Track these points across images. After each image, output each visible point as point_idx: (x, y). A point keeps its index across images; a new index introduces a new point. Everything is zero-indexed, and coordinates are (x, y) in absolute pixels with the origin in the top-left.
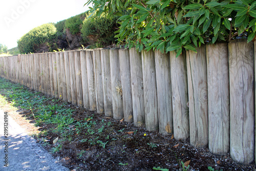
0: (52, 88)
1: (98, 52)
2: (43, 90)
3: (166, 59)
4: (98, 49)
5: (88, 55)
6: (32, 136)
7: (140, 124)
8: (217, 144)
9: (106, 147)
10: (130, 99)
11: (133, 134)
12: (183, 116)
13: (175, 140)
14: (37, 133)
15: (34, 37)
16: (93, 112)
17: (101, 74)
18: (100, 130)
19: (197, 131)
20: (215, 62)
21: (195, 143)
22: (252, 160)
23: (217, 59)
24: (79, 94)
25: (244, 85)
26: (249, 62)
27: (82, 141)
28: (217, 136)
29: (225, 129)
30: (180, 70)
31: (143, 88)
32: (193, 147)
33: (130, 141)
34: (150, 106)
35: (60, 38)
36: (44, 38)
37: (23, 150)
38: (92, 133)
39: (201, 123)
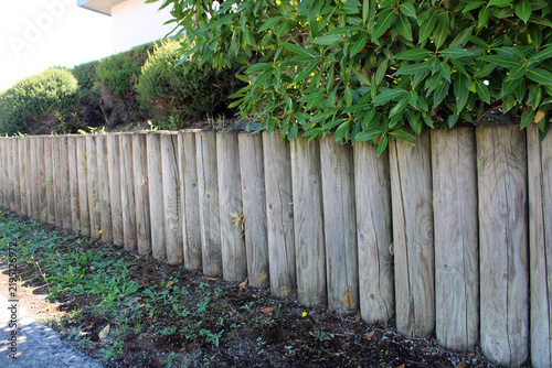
0: (74, 214)
1: (190, 136)
2: (50, 217)
3: (344, 157)
4: (189, 130)
5: (164, 144)
6: (47, 325)
7: (285, 292)
8: (455, 328)
9: (221, 343)
10: (262, 238)
11: (274, 312)
12: (382, 273)
13: (365, 325)
14: (58, 316)
15: (26, 99)
16: (175, 266)
17: (194, 185)
18: (202, 307)
19: (412, 304)
20: (450, 163)
21: (408, 328)
22: (525, 358)
23: (454, 159)
24: (143, 227)
25: (509, 210)
26: (519, 166)
27: (165, 331)
28: (454, 313)
29: (470, 298)
30: (375, 179)
31: (292, 215)
32: (403, 337)
33: (271, 329)
34: (310, 253)
35: (85, 102)
36: (51, 102)
37: (31, 357)
38: (185, 313)
39: (422, 287)
